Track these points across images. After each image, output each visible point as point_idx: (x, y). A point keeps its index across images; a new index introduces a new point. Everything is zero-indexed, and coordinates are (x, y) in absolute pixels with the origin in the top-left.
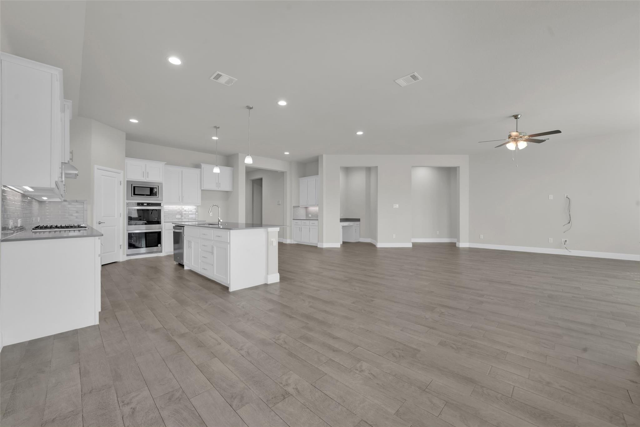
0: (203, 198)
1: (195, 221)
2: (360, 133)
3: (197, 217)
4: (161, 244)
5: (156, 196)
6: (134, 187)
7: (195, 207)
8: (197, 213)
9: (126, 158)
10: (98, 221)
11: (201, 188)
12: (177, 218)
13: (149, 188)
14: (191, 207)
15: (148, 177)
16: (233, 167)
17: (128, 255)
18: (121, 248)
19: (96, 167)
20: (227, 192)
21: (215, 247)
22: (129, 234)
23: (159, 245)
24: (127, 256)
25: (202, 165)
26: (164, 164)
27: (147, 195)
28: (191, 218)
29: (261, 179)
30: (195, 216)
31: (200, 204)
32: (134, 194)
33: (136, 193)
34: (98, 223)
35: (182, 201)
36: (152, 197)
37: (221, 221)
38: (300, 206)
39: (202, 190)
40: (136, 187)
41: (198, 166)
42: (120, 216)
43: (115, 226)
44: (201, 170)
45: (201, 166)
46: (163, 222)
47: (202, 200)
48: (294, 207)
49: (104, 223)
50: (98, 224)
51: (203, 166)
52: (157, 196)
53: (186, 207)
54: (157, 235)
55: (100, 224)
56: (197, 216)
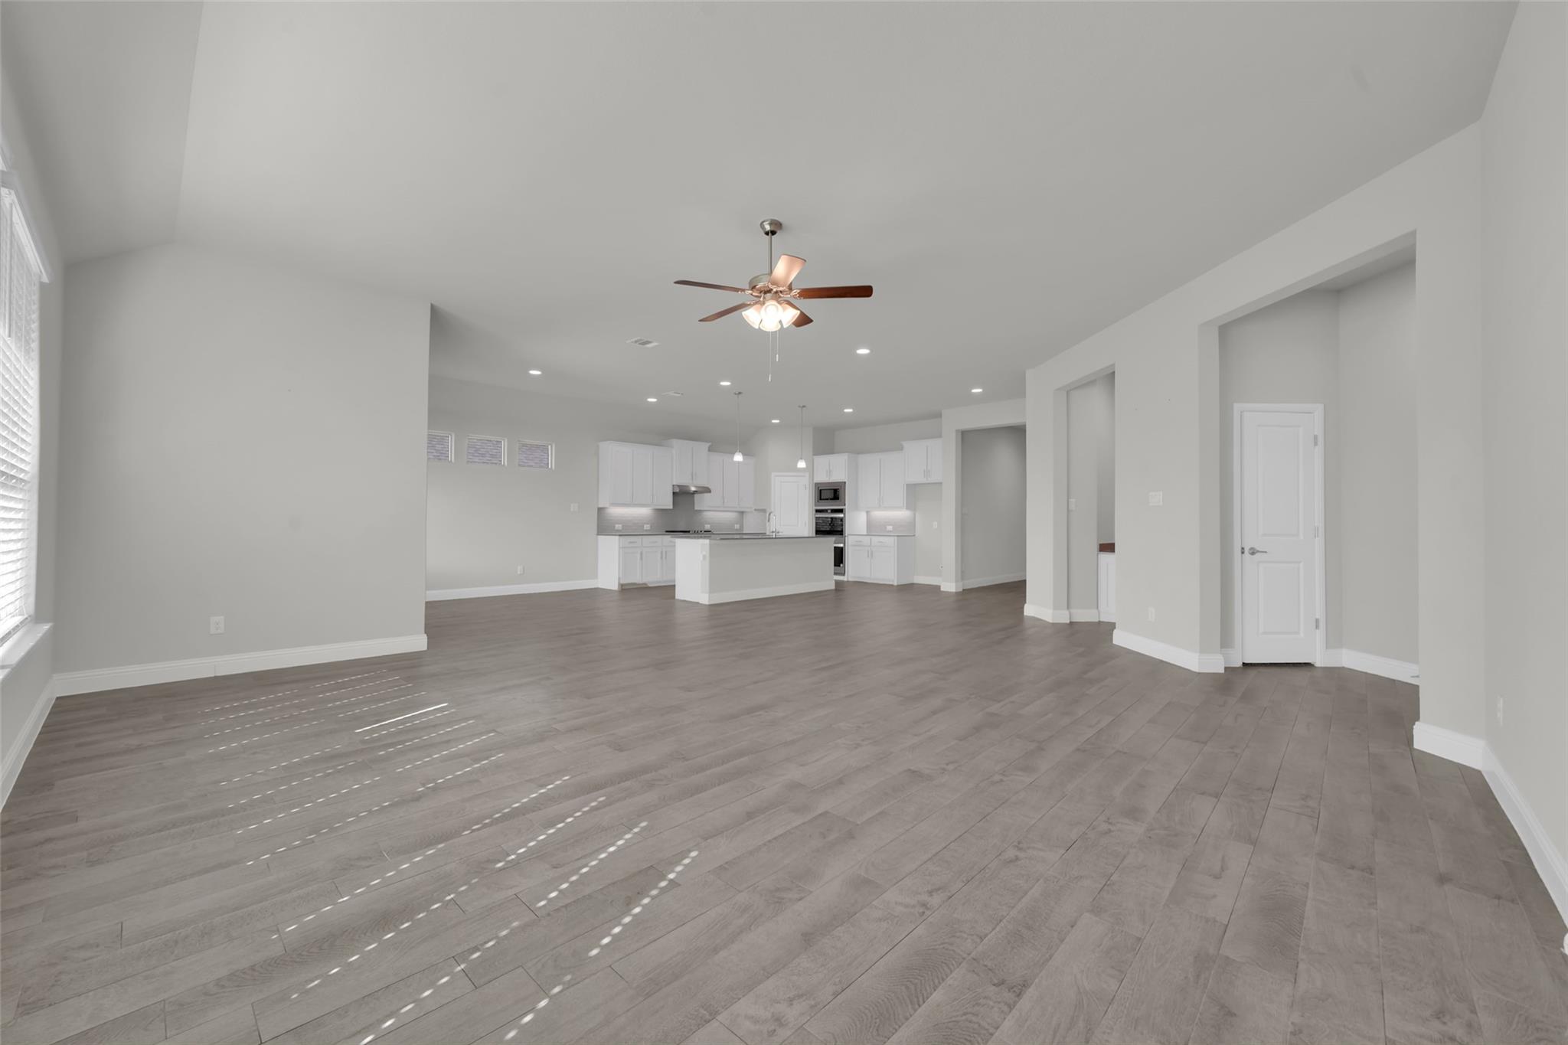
2: (863, 351)
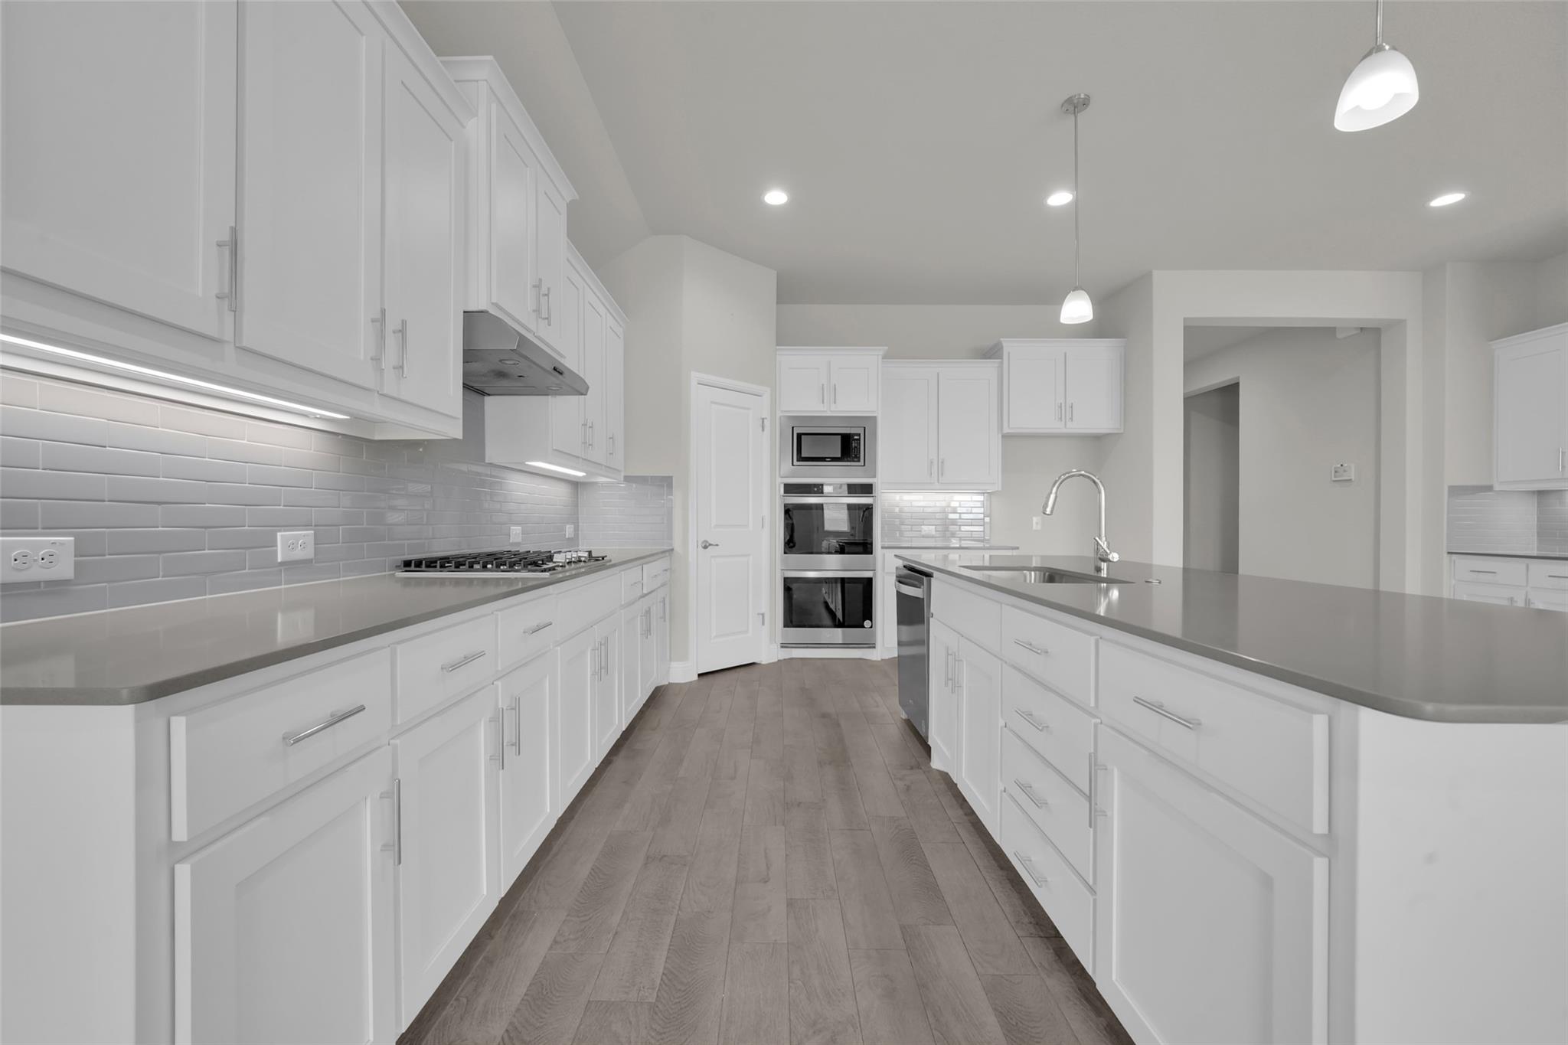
0: (1008, 465)
1: (981, 545)
3: (987, 531)
4: (871, 621)
5: (859, 461)
6: (799, 436)
7: (981, 498)
8: (987, 519)
9: (778, 347)
10: (703, 540)
11: (1002, 430)
12: (923, 533)
13: (840, 437)
14: (967, 497)
15: (835, 403)
16: (1123, 337)
17: (784, 646)
18: (763, 624)
19: (695, 376)
20: (1098, 438)
21: (1116, 772)
22: (786, 579)
23: (867, 623)
24: (782, 647)
25: (1004, 344)
26: (881, 353)
27: (834, 459)
28: (969, 534)
29: (1231, 391)
30: (981, 529)
31: (998, 487)
32: (801, 459)
33: (803, 456)
34: (700, 543)
35: (937, 476)
36: (849, 463)
37: (1115, 557)
38: (1497, 488)
39: (1005, 437)
40: (803, 437)
41: (992, 352)
42: (763, 527)
43: (749, 555)
44: (1002, 363)
45: (1002, 347)
46: (880, 547)
47: (1005, 469)
48: (1455, 491)
49: (717, 545)
50: (700, 548)
51: (1009, 346)
52: (862, 463)
53: (957, 497)
54: (860, 587)
55: (705, 547)
56: (987, 527)
